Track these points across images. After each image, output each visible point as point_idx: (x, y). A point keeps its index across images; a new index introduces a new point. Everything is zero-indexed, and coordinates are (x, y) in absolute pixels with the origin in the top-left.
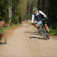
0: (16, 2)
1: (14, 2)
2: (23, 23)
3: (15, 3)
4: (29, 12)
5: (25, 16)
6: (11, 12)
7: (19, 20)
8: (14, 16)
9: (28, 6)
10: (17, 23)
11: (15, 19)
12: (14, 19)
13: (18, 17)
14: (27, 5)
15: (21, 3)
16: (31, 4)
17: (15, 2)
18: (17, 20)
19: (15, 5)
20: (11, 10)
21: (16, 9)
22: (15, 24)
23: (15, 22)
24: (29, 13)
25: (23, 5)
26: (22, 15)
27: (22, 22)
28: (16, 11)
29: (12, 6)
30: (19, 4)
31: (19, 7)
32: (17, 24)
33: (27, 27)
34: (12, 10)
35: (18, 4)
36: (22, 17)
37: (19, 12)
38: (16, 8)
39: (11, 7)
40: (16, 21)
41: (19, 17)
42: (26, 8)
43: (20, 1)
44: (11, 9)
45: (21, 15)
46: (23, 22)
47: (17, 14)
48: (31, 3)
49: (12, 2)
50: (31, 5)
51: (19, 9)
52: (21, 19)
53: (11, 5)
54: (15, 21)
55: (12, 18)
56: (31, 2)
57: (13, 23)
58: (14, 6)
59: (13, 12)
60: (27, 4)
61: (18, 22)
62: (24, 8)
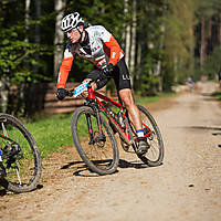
0: (153, 9)
1: (145, 11)
2: (181, 93)
3: (148, 14)
4: (203, 48)
5: (187, 66)
6: (133, 47)
7: (164, 81)
8: (143, 63)
9: (200, 24)
10: (155, 90)
11: (148, 76)
12: (144, 77)
13: (159, 67)
14: (197, 22)
15: (172, 13)
16: (213, 18)
17: (147, 9)
18: (155, 81)
19: (150, 22)
20: (134, 41)
21: (153, 36)
22: (148, 95)
23: (148, 86)
24: (202, 52)
25: (181, 23)
26: (176, 61)
27: (173, 88)
28: (151, 46)
29: (138, 25)
30: (164, 18)
31: (163, 29)
32: (154, 95)
33: (194, 107)
34: (137, 39)
35: (159, 19)
36: (176, 68)
37: (164, 48)
38: (153, 32)
39: (134, 30)
40: (152, 85)
41: (162, 68)
42: (191, 31)
43: (168, 5)
44: (134, 35)
45: (173, 60)
46: (178, 89)
47: (156, 58)
48: (210, 13)
49: (138, 9)
50: (211, 23)
51: (162, 36)
52: (172, 78)
53: (134, 19)
54: (146, 82)
55: (136, 70)
56: (214, 8)
57: (139, 92)
58: (145, 26)
59: (140, 50)
60: (197, 16)
61: (160, 88)
62: (185, 33)
